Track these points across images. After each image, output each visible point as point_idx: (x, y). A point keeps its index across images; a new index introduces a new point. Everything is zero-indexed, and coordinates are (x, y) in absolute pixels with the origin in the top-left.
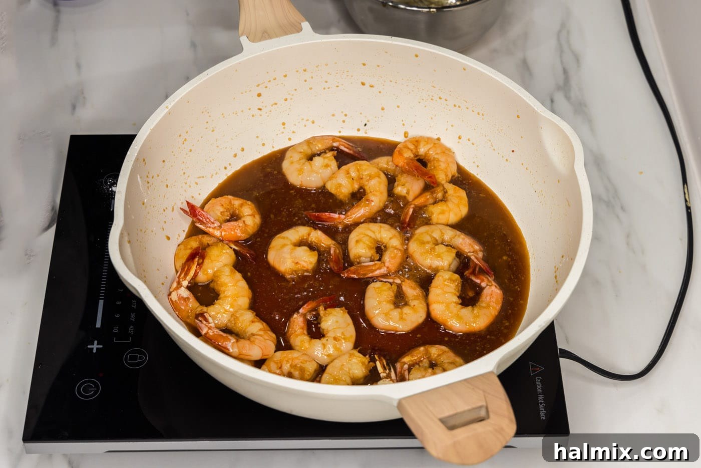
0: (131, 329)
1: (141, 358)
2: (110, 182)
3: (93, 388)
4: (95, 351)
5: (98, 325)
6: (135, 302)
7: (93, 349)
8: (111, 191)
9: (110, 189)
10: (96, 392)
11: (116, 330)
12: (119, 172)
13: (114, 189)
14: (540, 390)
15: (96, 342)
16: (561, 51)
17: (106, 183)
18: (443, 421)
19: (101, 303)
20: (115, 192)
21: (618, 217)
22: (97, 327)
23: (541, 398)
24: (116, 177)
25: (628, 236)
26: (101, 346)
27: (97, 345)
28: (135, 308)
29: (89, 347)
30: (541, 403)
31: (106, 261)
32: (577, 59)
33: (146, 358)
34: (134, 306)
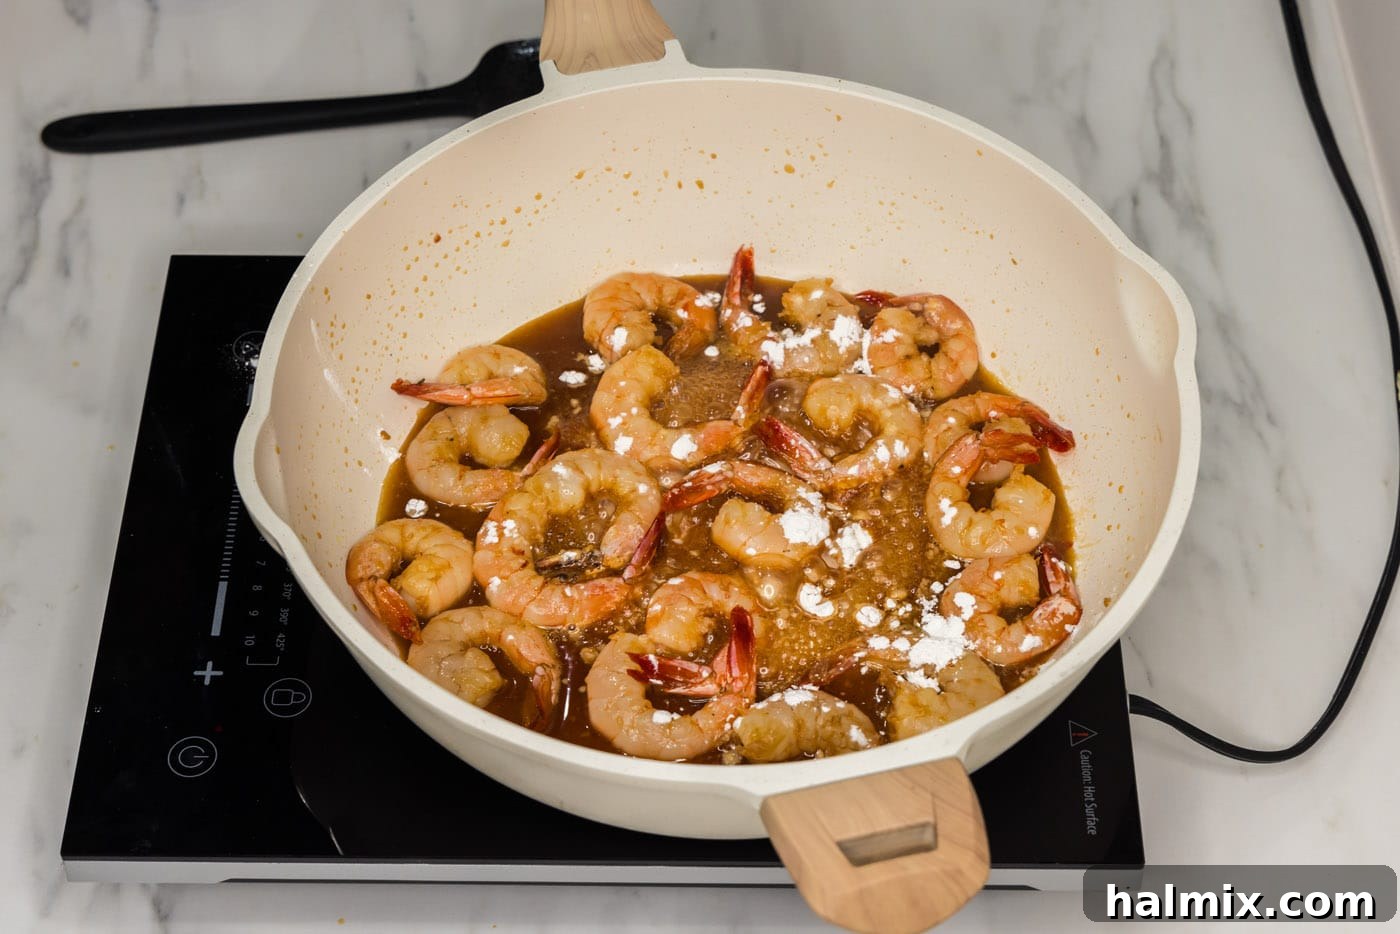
0: (280, 641)
1: (297, 698)
2: (246, 349)
3: (200, 753)
4: (207, 682)
5: (216, 631)
6: (289, 588)
7: (203, 677)
8: (248, 367)
9: (247, 364)
10: (207, 763)
11: (250, 641)
12: (266, 330)
13: (254, 362)
14: (1087, 777)
15: (210, 664)
16: (1157, 103)
17: (239, 351)
18: (843, 847)
19: (223, 587)
20: (255, 370)
21: (1260, 435)
22: (213, 634)
23: (1089, 792)
24: (259, 340)
25: (1280, 474)
26: (220, 673)
27: (213, 670)
28: (289, 598)
29: (196, 673)
30: (1089, 803)
31: (235, 504)
32: (1189, 119)
33: (308, 698)
34: (288, 594)
